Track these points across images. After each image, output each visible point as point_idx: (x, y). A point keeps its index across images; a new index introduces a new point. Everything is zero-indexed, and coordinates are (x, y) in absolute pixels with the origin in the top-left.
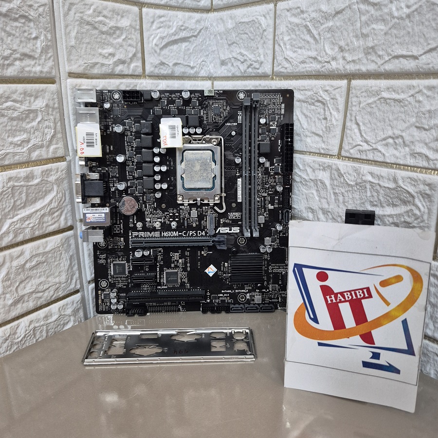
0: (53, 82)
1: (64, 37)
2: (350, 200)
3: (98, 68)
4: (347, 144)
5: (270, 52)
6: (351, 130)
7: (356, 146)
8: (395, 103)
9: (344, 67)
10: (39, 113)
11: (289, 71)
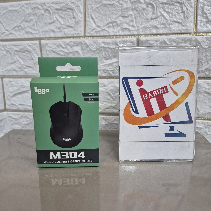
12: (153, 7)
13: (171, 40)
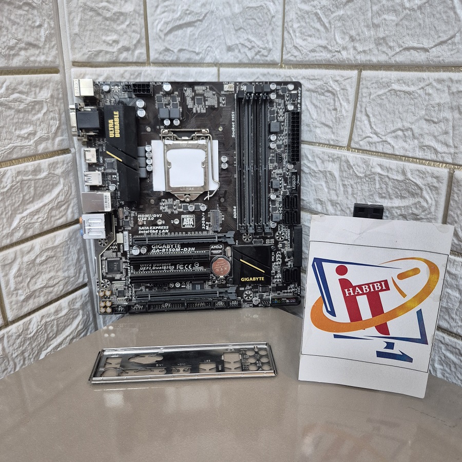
0: (56, 71)
1: (67, 25)
2: (359, 192)
3: (102, 56)
4: (356, 135)
5: (279, 40)
6: (361, 121)
7: (365, 138)
8: (405, 95)
9: (355, 57)
10: (45, 105)
11: (298, 59)
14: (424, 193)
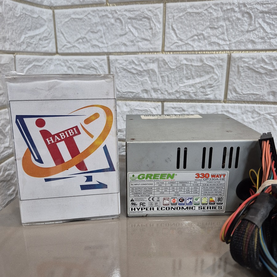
2: (173, 79)
4: (168, 43)
7: (174, 43)
8: (196, 15)
12: (250, 17)
13: (271, 58)
14: (215, 70)
